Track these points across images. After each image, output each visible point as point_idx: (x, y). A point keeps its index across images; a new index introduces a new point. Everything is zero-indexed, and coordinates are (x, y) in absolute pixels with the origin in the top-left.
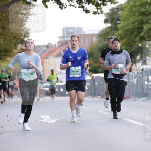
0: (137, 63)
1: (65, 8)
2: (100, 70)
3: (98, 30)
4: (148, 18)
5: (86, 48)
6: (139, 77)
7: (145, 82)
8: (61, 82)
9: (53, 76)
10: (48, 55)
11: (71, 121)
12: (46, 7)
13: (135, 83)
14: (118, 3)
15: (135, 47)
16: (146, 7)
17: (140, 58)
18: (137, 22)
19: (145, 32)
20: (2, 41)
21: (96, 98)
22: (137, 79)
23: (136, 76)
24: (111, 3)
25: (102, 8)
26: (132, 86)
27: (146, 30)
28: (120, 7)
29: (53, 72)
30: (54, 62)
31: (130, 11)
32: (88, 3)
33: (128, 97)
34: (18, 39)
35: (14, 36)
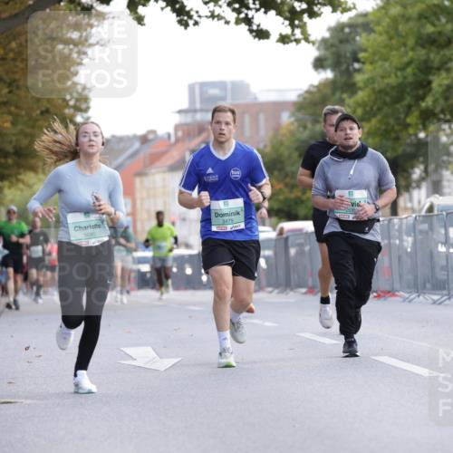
0: (414, 188)
1: (196, 23)
2: (302, 211)
3: (296, 90)
4: (445, 55)
5: (261, 146)
6: (421, 232)
7: (440, 245)
8: (187, 246)
9: (160, 230)
10: (145, 166)
11: (220, 363)
12: (140, 20)
13: (409, 250)
14: (355, 8)
15: (409, 141)
16: (439, 20)
17: (424, 175)
18: (413, 66)
19: (438, 95)
20: (7, 125)
21: (292, 293)
22: (415, 236)
23: (413, 230)
24: (334, 10)
25: (305, 23)
26: (400, 258)
27: (440, 90)
28: (361, 20)
29: (161, 217)
30: (164, 187)
31: (392, 32)
32: (263, 10)
33: (389, 292)
35: (43, 109)
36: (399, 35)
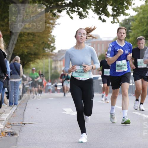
14: (130, 15)
18: (146, 31)
34: (46, 44)
35: (42, 42)
36: (142, 22)
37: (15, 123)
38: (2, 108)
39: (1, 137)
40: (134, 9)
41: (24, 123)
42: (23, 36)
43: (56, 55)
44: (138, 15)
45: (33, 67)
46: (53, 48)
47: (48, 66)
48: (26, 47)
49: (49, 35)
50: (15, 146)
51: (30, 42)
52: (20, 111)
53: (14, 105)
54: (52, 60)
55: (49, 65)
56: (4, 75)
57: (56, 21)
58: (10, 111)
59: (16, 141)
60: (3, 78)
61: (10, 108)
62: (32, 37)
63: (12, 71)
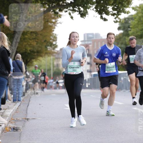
31: (139, 20)
34: (48, 42)
35: (45, 40)
37: (19, 118)
38: (6, 104)
39: (5, 132)
40: (133, 8)
41: (27, 119)
42: (26, 35)
43: (58, 53)
44: (137, 14)
45: (36, 65)
46: (55, 46)
47: (50, 64)
48: (29, 45)
49: (51, 33)
50: (19, 141)
51: (33, 40)
52: (23, 107)
53: (17, 101)
54: (54, 57)
55: (52, 62)
56: (8, 73)
57: (58, 20)
58: (13, 107)
59: (19, 136)
60: (7, 75)
61: (14, 104)
62: (35, 35)
63: (14, 68)
